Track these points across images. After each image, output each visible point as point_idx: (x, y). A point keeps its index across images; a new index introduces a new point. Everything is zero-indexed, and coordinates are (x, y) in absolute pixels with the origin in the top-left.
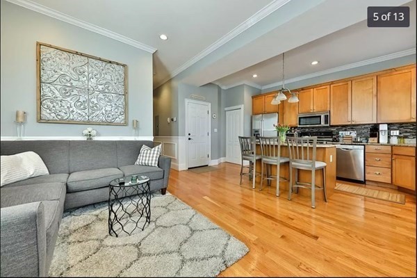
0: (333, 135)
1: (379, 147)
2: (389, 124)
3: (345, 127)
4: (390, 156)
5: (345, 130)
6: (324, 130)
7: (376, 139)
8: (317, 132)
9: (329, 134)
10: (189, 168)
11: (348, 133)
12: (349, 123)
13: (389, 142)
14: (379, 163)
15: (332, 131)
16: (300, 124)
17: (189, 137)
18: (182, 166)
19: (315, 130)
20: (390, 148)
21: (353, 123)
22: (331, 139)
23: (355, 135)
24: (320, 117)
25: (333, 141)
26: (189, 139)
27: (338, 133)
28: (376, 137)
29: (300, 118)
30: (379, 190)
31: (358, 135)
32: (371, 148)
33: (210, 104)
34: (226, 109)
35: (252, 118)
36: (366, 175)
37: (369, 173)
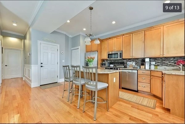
0: (124, 64)
1: (144, 71)
2: (150, 58)
3: (130, 60)
4: (150, 76)
5: (130, 61)
6: (120, 61)
7: (144, 66)
8: (117, 63)
9: (123, 63)
10: (40, 86)
11: (131, 63)
12: (131, 58)
13: (150, 68)
14: (144, 80)
15: (124, 62)
16: (108, 58)
17: (41, 65)
18: (34, 84)
19: (116, 61)
20: (149, 72)
21: (133, 57)
22: (123, 66)
23: (135, 64)
24: (118, 54)
25: (124, 67)
26: (42, 66)
27: (127, 63)
28: (144, 65)
29: (109, 54)
30: (144, 97)
31: (136, 64)
32: (140, 72)
33: (59, 45)
34: (72, 49)
35: (85, 54)
36: (138, 87)
37: (139, 86)
